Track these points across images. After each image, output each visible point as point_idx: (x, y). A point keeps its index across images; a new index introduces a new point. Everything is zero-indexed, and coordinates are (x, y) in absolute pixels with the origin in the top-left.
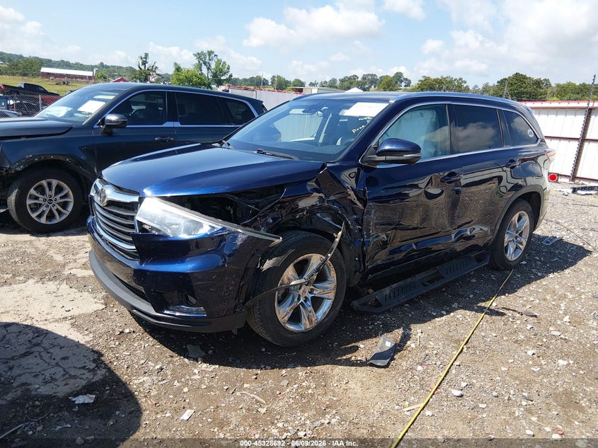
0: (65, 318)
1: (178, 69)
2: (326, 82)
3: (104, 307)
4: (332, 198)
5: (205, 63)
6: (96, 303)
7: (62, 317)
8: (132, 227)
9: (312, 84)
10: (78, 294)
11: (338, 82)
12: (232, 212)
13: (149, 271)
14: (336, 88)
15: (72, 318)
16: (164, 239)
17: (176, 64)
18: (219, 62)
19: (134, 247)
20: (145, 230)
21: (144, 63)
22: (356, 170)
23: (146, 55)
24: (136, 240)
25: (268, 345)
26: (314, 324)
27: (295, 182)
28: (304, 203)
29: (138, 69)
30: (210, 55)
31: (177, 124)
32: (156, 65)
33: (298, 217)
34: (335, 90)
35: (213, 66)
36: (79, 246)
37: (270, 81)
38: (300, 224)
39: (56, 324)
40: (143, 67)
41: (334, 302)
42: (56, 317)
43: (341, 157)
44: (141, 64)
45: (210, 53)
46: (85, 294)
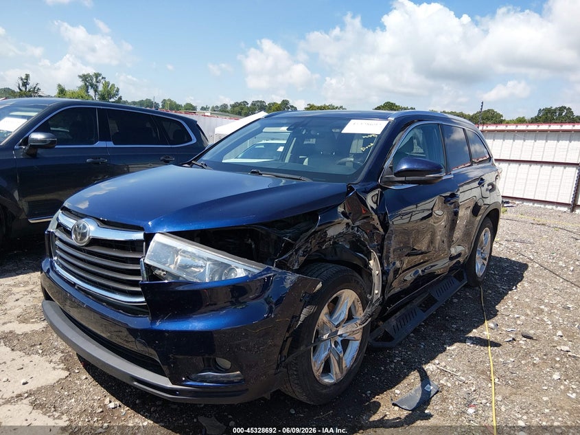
0: (19, 396)
1: (62, 92)
2: (217, 107)
3: (67, 373)
4: (358, 223)
5: (92, 85)
6: (54, 368)
7: (14, 395)
8: (137, 273)
9: (203, 109)
10: (27, 359)
11: (229, 108)
12: (253, 246)
13: (168, 331)
14: (228, 112)
15: (30, 395)
16: (186, 288)
17: (59, 86)
18: (107, 84)
19: (143, 299)
20: (157, 278)
21: (25, 84)
22: (376, 192)
23: (27, 76)
24: (146, 290)
25: (299, 404)
26: (345, 373)
27: (327, 208)
28: (332, 232)
29: (18, 90)
30: (97, 78)
31: (110, 144)
32: (38, 86)
33: (324, 247)
34: (227, 114)
35: (101, 88)
36: (5, 292)
37: (160, 104)
38: (325, 256)
39: (8, 406)
40: (23, 89)
41: (361, 343)
42: (7, 396)
43: (361, 177)
44: (21, 85)
45: (97, 75)
46: (36, 358)
